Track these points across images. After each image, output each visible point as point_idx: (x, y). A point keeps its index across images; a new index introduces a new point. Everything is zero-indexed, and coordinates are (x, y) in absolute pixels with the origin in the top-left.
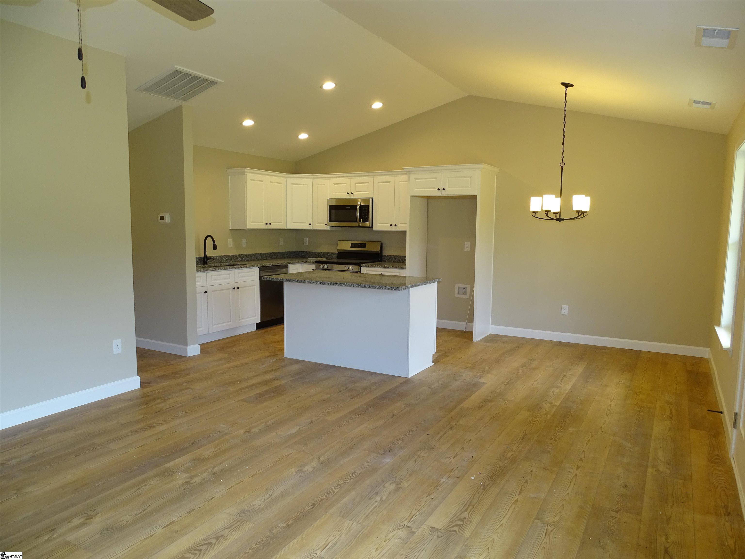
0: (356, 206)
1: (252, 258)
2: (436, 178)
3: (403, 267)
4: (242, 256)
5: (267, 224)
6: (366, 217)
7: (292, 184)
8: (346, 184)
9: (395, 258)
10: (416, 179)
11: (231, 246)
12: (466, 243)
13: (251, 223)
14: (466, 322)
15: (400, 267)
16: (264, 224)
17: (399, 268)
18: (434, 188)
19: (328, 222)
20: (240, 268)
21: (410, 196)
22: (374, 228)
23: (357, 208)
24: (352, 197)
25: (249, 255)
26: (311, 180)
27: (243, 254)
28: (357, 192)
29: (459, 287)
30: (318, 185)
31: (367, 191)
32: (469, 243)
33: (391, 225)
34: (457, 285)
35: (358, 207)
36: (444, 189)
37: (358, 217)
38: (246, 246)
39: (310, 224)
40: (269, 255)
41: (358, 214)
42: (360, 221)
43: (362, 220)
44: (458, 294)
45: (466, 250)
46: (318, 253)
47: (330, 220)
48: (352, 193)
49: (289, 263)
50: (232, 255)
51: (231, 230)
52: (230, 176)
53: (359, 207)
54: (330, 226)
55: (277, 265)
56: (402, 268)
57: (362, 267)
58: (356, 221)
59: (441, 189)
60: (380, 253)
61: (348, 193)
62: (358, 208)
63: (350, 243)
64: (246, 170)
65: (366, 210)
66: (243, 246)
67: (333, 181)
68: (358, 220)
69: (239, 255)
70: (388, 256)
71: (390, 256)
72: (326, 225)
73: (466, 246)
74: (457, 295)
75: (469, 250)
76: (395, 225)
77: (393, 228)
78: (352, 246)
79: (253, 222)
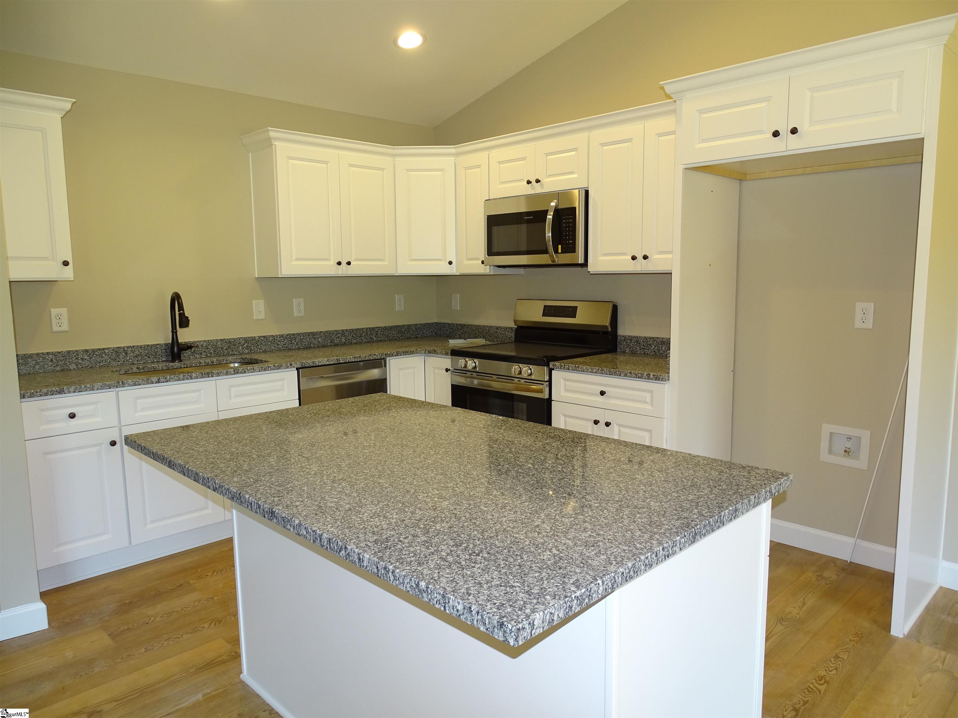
0: (546, 212)
1: (319, 342)
2: (768, 99)
3: (661, 377)
4: (292, 337)
5: (339, 263)
6: (569, 239)
7: (408, 170)
8: (524, 159)
9: (650, 345)
10: (702, 112)
11: (262, 316)
12: (859, 306)
13: (294, 263)
14: (854, 537)
15: (652, 376)
16: (333, 262)
17: (648, 377)
18: (761, 132)
19: (485, 256)
20: (233, 373)
21: (684, 166)
22: (592, 268)
23: (548, 217)
24: (538, 189)
25: (313, 334)
26: (452, 159)
27: (294, 333)
28: (550, 176)
29: (831, 434)
30: (466, 168)
31: (572, 173)
32: (871, 306)
33: (634, 258)
34: (827, 429)
35: (550, 215)
36: (794, 131)
37: (549, 241)
38: (302, 314)
39: (450, 263)
40: (367, 334)
41: (549, 234)
42: (556, 252)
43: (560, 246)
44: (830, 452)
45: (858, 324)
46: (478, 327)
47: (491, 252)
48: (538, 181)
49: (391, 355)
50: (264, 337)
51: (259, 279)
52: (250, 153)
53: (552, 213)
54: (493, 266)
55: (350, 361)
56: (657, 378)
57: (553, 369)
58: (546, 252)
59: (784, 130)
60: (610, 330)
61: (529, 182)
62: (550, 217)
63: (539, 307)
64: (273, 133)
65: (571, 220)
66: (295, 316)
67: (497, 155)
68: (551, 249)
69: (282, 336)
70: (631, 338)
71: (637, 340)
72: (483, 262)
73: (859, 315)
74: (825, 456)
75: (869, 324)
76: (645, 257)
77: (640, 266)
78: (546, 311)
79: (297, 259)
